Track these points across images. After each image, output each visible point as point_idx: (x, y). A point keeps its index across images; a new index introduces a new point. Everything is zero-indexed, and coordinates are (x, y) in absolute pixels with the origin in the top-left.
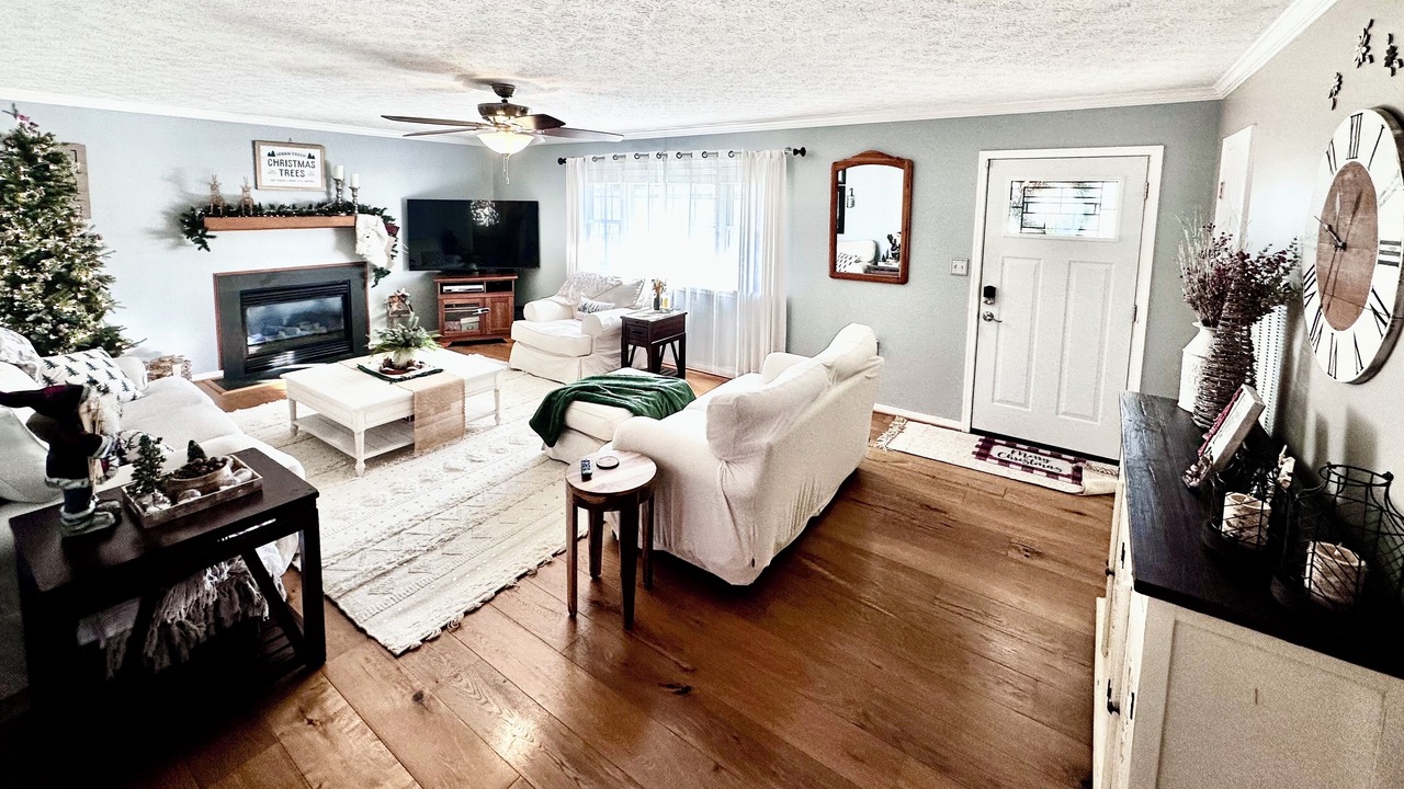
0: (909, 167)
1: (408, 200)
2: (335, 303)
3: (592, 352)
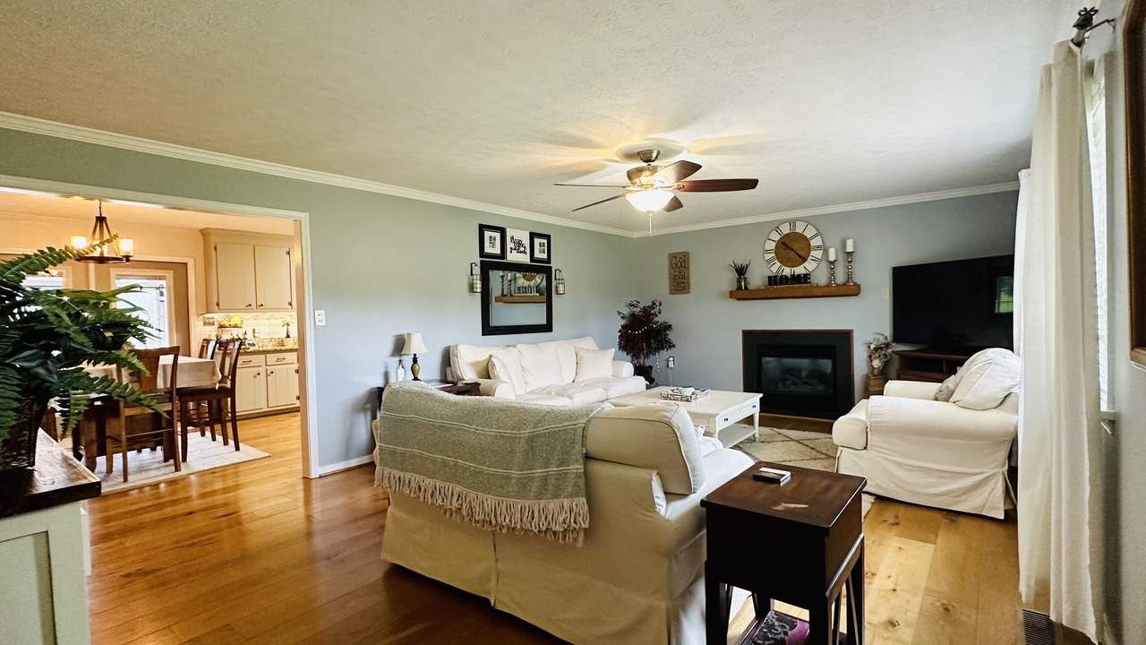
1: (896, 267)
3: (865, 448)
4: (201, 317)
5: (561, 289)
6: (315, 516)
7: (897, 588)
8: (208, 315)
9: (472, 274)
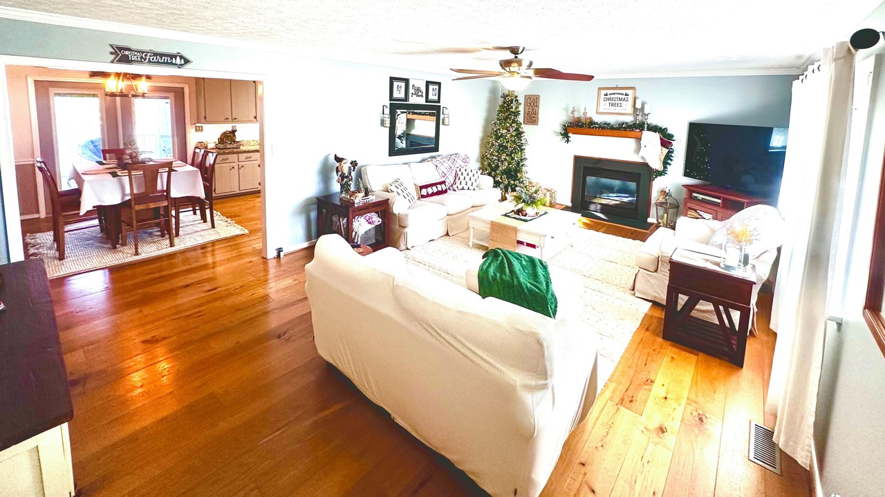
1: (692, 123)
3: (656, 271)
4: (194, 126)
5: (446, 122)
6: (271, 295)
7: (668, 396)
8: (198, 125)
9: (383, 113)
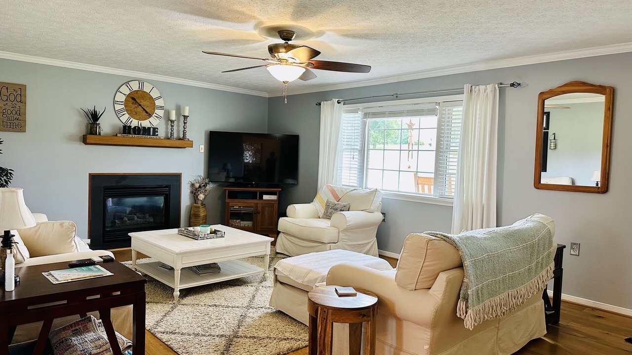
0: (610, 93)
1: (210, 131)
2: (160, 201)
